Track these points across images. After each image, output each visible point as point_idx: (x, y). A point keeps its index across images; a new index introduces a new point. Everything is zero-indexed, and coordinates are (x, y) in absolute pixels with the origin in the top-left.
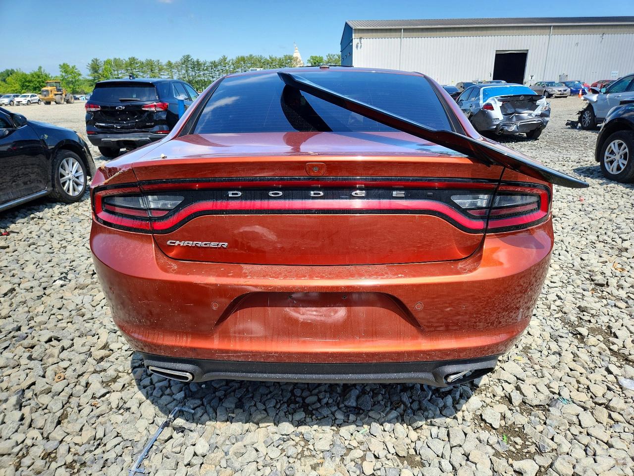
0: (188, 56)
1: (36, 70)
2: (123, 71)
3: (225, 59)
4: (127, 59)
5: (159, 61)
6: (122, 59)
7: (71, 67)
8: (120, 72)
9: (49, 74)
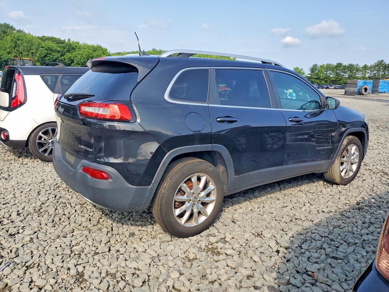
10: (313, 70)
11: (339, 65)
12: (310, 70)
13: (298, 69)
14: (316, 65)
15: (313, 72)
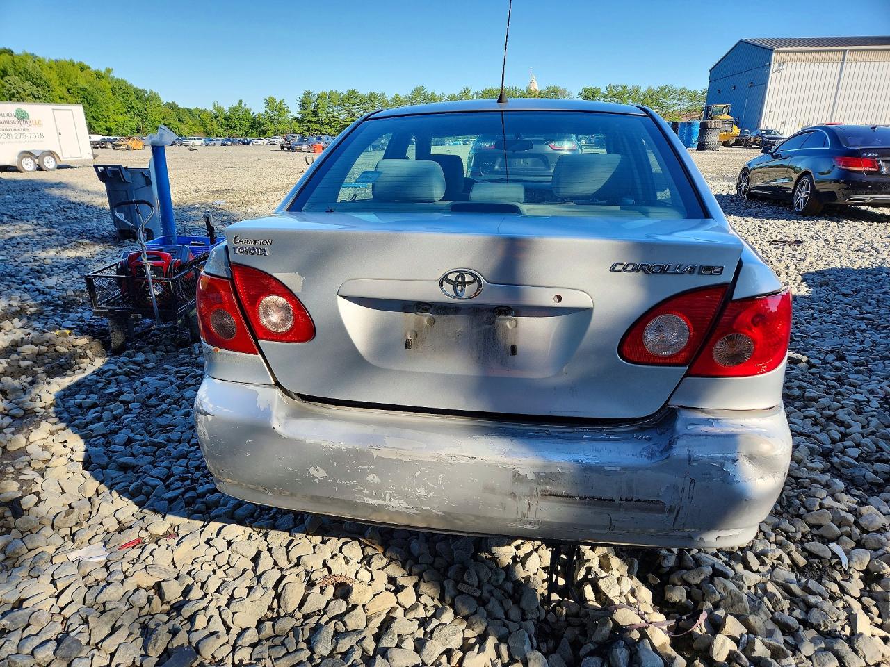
0: (421, 89)
1: (236, 104)
2: (339, 108)
3: (467, 92)
4: (345, 93)
5: (384, 94)
6: (339, 92)
7: (278, 101)
8: (336, 109)
9: (250, 110)
10: (304, 103)
11: (352, 94)
12: (300, 103)
13: (274, 100)
14: (309, 93)
15: (306, 109)
